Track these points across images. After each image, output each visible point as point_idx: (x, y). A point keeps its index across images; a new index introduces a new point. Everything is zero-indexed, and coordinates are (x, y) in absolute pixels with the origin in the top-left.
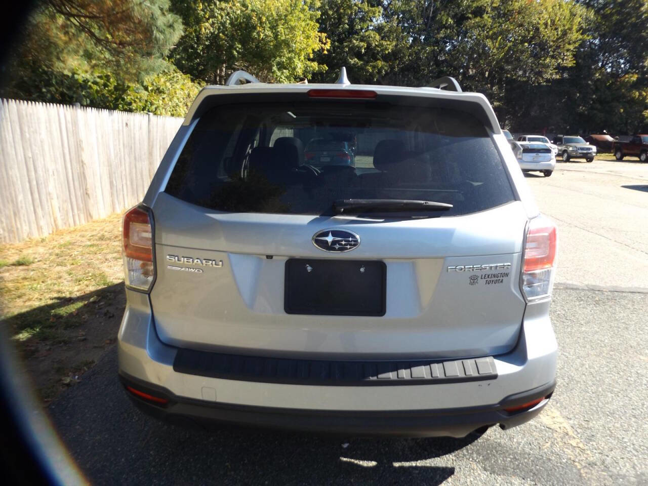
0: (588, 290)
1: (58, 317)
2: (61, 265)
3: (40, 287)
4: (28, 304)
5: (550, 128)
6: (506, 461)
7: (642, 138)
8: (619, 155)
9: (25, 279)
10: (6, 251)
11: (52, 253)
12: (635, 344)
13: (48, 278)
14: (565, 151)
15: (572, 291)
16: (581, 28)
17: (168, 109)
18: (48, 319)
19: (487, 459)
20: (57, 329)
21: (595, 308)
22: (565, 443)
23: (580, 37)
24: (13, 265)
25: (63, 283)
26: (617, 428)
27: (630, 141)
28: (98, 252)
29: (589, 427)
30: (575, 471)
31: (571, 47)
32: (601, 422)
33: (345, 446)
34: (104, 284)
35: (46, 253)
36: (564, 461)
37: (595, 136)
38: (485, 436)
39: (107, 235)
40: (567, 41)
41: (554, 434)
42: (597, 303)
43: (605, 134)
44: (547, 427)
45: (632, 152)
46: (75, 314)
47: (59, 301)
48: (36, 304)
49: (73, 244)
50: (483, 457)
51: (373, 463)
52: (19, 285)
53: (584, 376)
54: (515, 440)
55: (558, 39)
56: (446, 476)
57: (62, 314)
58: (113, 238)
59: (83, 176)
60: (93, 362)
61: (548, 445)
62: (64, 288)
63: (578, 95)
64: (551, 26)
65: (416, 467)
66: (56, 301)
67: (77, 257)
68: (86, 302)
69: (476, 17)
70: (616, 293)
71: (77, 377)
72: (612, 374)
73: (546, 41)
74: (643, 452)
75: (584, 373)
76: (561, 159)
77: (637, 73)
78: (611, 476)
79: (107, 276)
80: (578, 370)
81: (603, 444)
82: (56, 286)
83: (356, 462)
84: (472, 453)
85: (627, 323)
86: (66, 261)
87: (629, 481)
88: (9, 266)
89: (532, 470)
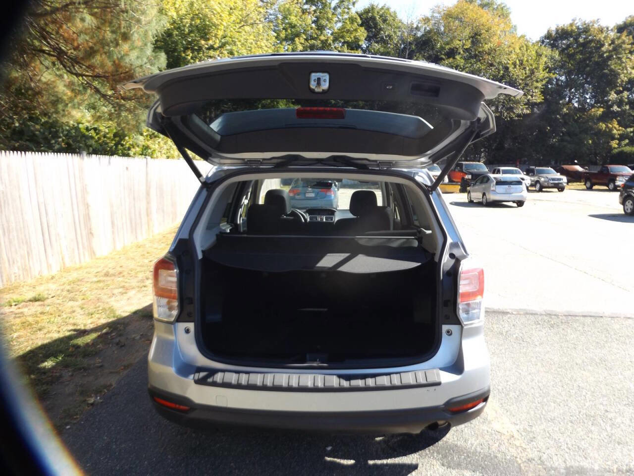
0: (546, 315)
1: (77, 347)
2: (73, 300)
3: (57, 320)
4: (48, 336)
5: (523, 159)
6: (461, 458)
7: (609, 168)
8: (588, 184)
9: (42, 313)
10: (21, 288)
11: (64, 289)
12: (580, 362)
13: (63, 312)
14: (537, 182)
15: (531, 316)
16: (547, 67)
17: (164, 151)
18: (68, 349)
19: (445, 457)
20: (76, 358)
21: (549, 331)
22: (510, 443)
23: (547, 75)
24: (30, 301)
25: (76, 316)
26: (556, 431)
27: (598, 171)
28: (105, 288)
29: (532, 430)
30: (516, 465)
31: (539, 85)
32: (542, 427)
33: (329, 448)
34: (114, 317)
35: (58, 290)
36: (508, 457)
37: (566, 167)
38: (444, 439)
39: (111, 271)
40: (534, 79)
41: (502, 437)
42: (552, 326)
43: (576, 164)
44: (497, 431)
45: (600, 181)
46: (90, 344)
47: (75, 333)
48: (56, 336)
49: (81, 280)
50: (442, 455)
51: (352, 462)
52: (38, 319)
53: (532, 389)
54: (469, 442)
55: (526, 77)
56: (411, 470)
57: (79, 344)
58: (117, 273)
59: (88, 217)
60: (111, 385)
61: (497, 445)
62: (78, 321)
63: (549, 128)
64: (519, 66)
65: (387, 465)
66: (73, 333)
67: (86, 293)
68: (99, 333)
69: (449, 58)
70: (570, 317)
71: (99, 398)
72: (557, 387)
73: (516, 79)
74: (574, 449)
75: (533, 386)
76: (534, 189)
77: (603, 107)
78: (545, 469)
79: (116, 310)
80: (528, 384)
81: (542, 444)
82: (71, 319)
83: (338, 460)
84: (434, 453)
85: (576, 343)
86: (76, 296)
87: (559, 472)
88: (26, 302)
89: (481, 465)
